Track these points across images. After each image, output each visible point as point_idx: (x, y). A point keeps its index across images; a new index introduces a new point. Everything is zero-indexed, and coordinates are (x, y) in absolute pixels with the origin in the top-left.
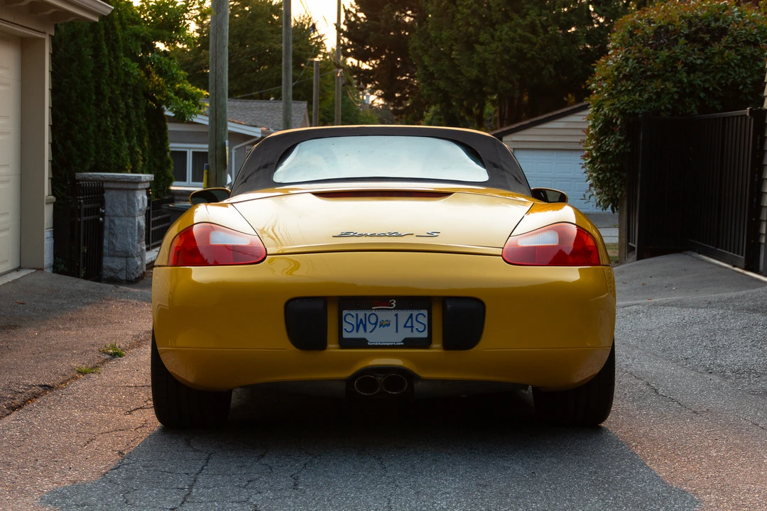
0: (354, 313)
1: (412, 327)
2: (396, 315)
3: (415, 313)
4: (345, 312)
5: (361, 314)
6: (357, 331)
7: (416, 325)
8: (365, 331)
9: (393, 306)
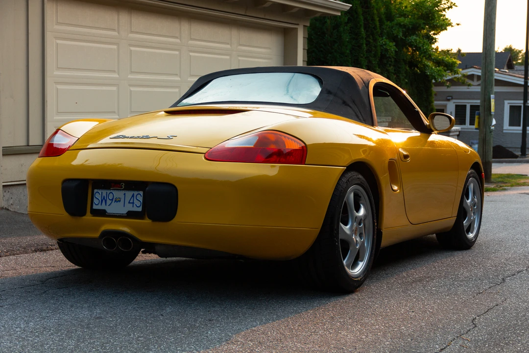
0: (100, 191)
1: (133, 203)
2: (125, 194)
3: (136, 193)
4: (95, 191)
5: (104, 192)
6: (101, 205)
7: (136, 201)
8: (106, 205)
9: (122, 187)
